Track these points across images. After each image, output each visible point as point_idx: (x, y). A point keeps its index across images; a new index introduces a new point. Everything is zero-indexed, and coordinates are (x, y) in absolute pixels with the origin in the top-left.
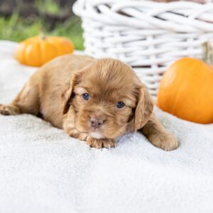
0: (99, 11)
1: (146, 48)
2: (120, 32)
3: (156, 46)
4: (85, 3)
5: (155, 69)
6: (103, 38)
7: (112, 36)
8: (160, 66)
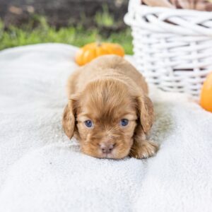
0: (147, 21)
1: (190, 53)
2: (166, 39)
3: (199, 51)
4: (135, 13)
5: (197, 72)
6: (150, 44)
7: (159, 43)
8: (201, 69)
